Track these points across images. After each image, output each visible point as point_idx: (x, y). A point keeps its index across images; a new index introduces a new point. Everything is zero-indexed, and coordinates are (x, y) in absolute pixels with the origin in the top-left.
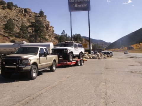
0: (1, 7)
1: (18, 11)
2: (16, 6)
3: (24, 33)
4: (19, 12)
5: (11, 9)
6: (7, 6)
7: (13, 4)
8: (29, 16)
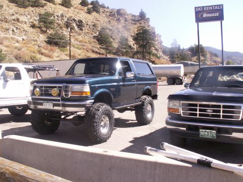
0: (86, 11)
1: (108, 14)
2: (103, 7)
3: (125, 48)
4: (110, 15)
5: (98, 12)
6: (92, 8)
7: (99, 3)
8: (123, 21)
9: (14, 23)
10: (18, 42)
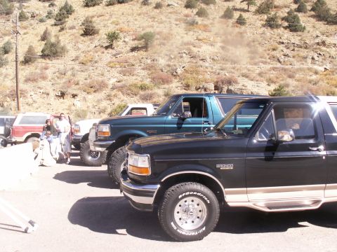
9: (316, 49)
10: (316, 73)
